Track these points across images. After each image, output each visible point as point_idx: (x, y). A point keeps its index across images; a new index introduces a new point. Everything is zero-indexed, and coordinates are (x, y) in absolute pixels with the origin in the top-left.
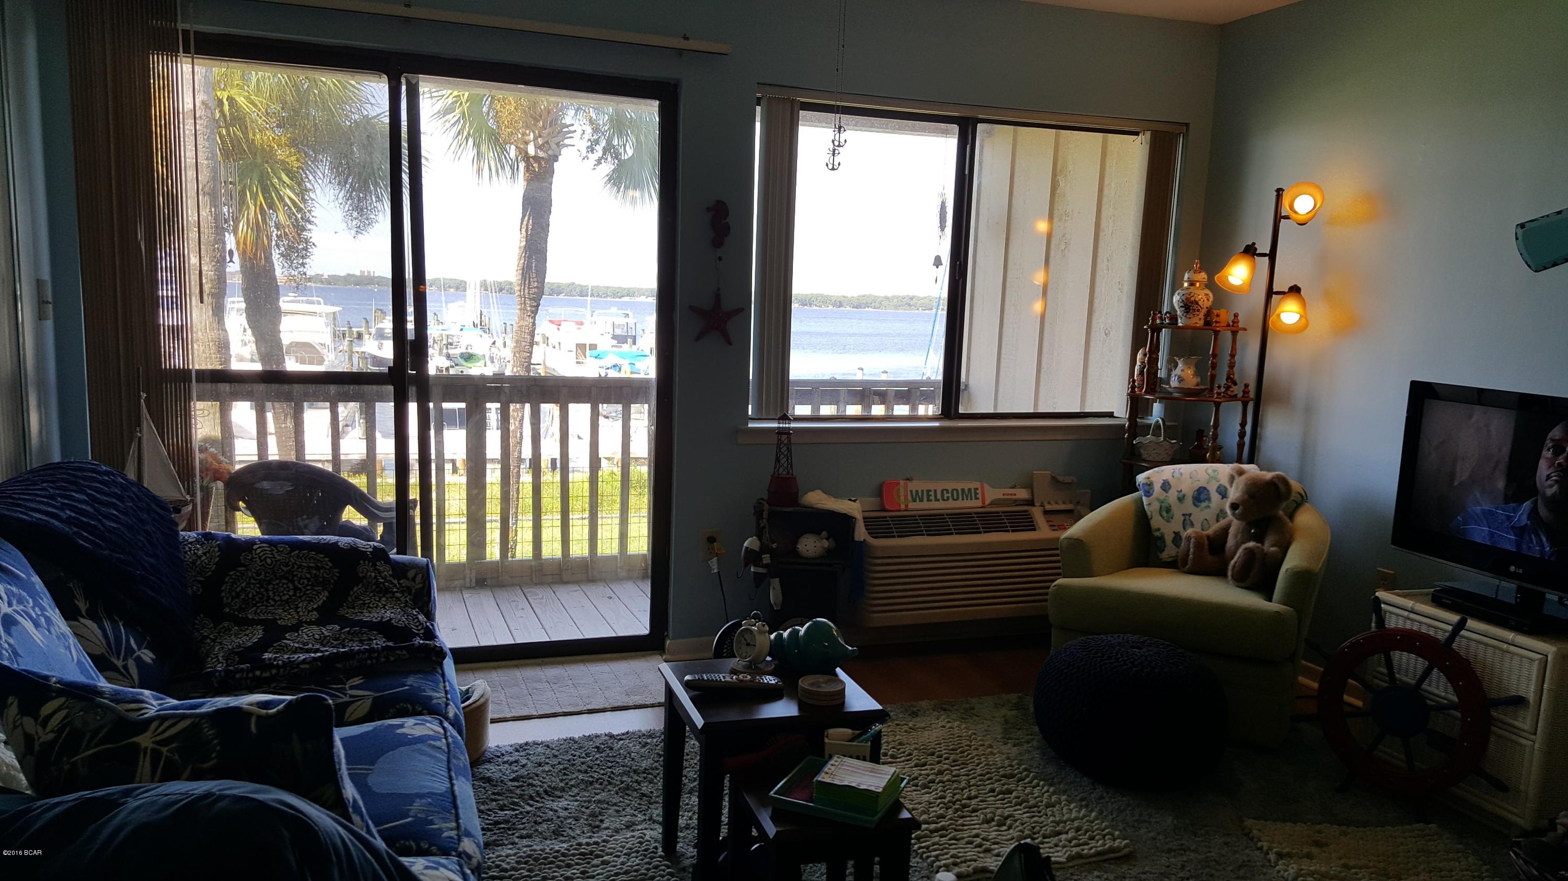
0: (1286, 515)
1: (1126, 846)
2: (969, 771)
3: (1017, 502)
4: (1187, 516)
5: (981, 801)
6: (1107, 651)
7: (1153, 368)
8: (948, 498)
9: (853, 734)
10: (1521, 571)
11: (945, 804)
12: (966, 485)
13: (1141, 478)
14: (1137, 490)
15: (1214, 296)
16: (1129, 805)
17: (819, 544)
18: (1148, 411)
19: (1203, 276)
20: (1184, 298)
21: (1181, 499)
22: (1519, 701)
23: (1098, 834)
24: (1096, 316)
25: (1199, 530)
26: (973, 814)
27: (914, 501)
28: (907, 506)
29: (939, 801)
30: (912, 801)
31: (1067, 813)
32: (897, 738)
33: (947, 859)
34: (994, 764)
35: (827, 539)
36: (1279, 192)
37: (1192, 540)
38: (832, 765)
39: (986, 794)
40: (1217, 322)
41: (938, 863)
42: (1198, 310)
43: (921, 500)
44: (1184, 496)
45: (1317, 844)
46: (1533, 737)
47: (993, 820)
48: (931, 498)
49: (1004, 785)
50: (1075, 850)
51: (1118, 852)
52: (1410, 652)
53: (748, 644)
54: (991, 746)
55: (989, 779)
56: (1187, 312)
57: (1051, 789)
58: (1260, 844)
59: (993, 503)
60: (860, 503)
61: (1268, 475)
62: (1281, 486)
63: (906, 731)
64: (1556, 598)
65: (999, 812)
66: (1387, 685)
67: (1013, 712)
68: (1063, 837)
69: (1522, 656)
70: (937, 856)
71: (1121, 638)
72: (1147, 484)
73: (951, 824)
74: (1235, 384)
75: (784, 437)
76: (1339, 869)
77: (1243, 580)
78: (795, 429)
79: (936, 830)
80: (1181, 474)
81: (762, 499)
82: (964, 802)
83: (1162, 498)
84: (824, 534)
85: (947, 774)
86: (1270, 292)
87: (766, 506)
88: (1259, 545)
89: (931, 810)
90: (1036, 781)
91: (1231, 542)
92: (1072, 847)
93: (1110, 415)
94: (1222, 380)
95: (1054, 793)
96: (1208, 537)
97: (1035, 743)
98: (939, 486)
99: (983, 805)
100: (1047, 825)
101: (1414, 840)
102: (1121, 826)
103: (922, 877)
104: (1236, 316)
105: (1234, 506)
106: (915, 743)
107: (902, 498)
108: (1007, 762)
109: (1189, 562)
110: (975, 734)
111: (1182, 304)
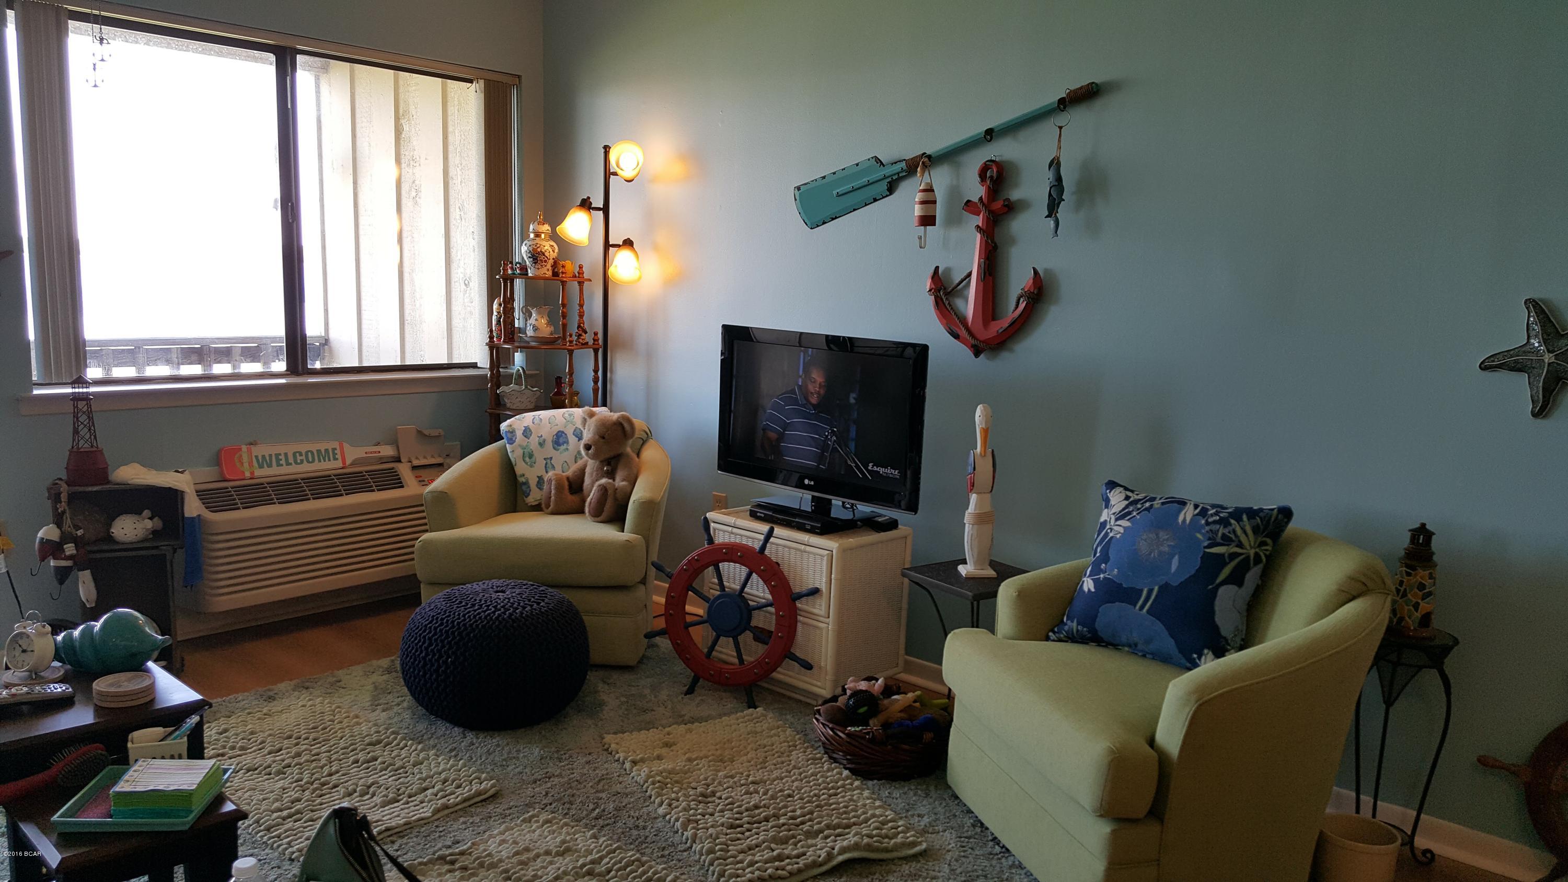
0: (633, 451)
1: (493, 786)
2: (331, 747)
3: (382, 460)
4: (548, 459)
5: (343, 775)
6: (472, 598)
7: (509, 317)
8: (302, 461)
9: (165, 732)
10: (812, 483)
11: (301, 787)
12: (322, 446)
13: (504, 426)
14: (503, 439)
15: (559, 250)
16: (498, 746)
17: (140, 526)
18: (510, 361)
19: (546, 228)
20: (531, 249)
21: (541, 444)
22: (815, 592)
23: (465, 781)
24: (454, 266)
25: (560, 472)
26: (334, 790)
27: (261, 467)
28: (252, 473)
29: (295, 784)
30: (263, 791)
31: (435, 767)
32: (249, 727)
33: (302, 842)
34: (359, 734)
35: (151, 519)
36: (607, 149)
37: (553, 483)
38: (135, 771)
39: (349, 766)
40: (563, 273)
41: (290, 850)
42: (545, 261)
43: (270, 466)
44: (544, 441)
45: (667, 745)
46: (827, 620)
47: (355, 791)
48: (281, 462)
49: (369, 753)
50: (440, 802)
51: (485, 793)
52: (735, 562)
53: (24, 651)
54: (357, 717)
55: (352, 751)
56: (535, 263)
57: (420, 747)
58: (617, 756)
59: (353, 464)
60: (191, 473)
61: (615, 416)
62: (626, 425)
63: (259, 719)
64: (841, 503)
65: (361, 782)
66: (719, 593)
67: (385, 677)
68: (429, 792)
69: (815, 554)
70: (289, 843)
71: (486, 585)
72: (509, 431)
73: (309, 805)
74: (586, 332)
75: (81, 404)
76: (684, 763)
77: (598, 514)
78: (93, 394)
79: (290, 816)
80: (541, 420)
81: (60, 479)
82: (323, 780)
83: (525, 444)
84: (147, 513)
85: (306, 755)
86: (607, 245)
87: (64, 488)
88: (610, 481)
89: (285, 796)
90: (404, 742)
91: (587, 481)
92: (438, 800)
93: (474, 366)
94: (573, 329)
95: (422, 750)
96: (568, 478)
97: (405, 704)
98: (290, 449)
99: (346, 778)
100: (413, 783)
101: (745, 724)
102: (489, 768)
103: (273, 868)
104: (581, 267)
105: (588, 447)
106: (270, 730)
107: (246, 465)
108: (373, 729)
109: (551, 504)
110: (339, 707)
111: (529, 255)
